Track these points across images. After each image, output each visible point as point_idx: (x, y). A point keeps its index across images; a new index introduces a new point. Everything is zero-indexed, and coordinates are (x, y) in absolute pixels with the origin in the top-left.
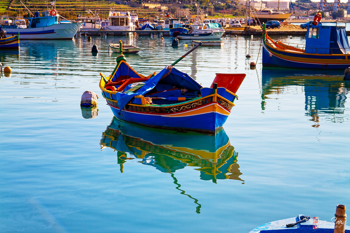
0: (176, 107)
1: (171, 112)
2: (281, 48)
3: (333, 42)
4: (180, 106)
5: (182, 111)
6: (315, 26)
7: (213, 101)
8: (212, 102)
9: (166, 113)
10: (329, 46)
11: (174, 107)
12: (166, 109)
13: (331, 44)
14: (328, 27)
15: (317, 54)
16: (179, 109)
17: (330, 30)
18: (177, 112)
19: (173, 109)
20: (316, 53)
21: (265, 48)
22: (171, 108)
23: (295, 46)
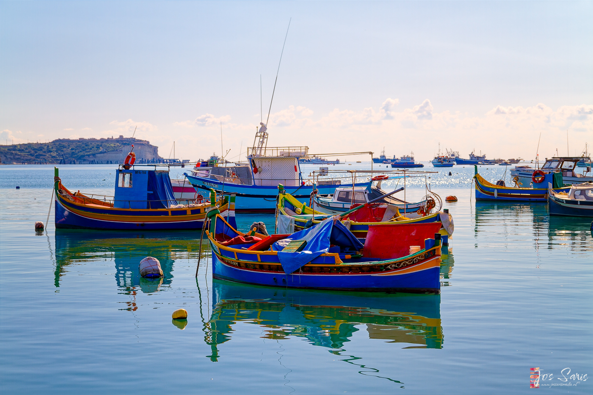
0: (395, 264)
1: (388, 270)
2: (82, 202)
3: (152, 192)
4: (401, 262)
5: (402, 268)
6: (127, 171)
7: (436, 254)
8: (434, 256)
9: (381, 271)
10: (147, 198)
11: (393, 264)
12: (381, 266)
13: (149, 194)
14: (144, 172)
15: (130, 210)
16: (398, 265)
17: (147, 175)
18: (396, 269)
19: (391, 266)
20: (129, 208)
21: (58, 201)
22: (388, 265)
23: (101, 198)
